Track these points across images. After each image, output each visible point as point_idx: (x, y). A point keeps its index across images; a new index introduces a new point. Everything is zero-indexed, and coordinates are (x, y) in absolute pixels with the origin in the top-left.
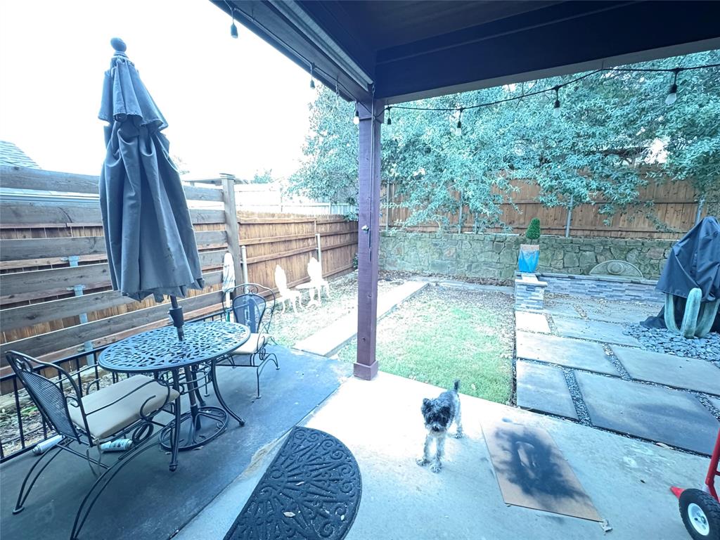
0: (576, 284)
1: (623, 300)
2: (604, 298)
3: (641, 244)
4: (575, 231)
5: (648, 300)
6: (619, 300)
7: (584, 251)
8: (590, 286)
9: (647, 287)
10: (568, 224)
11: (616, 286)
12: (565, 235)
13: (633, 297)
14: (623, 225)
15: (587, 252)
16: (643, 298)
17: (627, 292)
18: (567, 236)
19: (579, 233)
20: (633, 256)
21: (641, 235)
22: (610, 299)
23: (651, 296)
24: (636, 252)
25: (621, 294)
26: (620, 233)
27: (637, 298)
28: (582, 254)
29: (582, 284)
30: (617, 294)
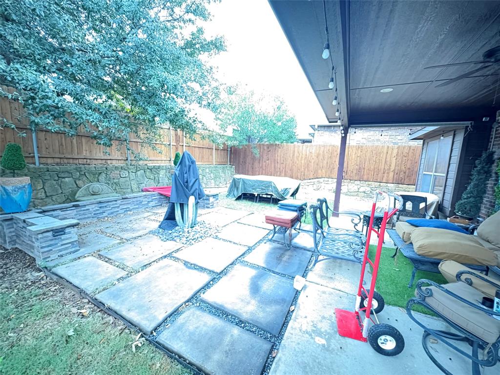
0: (81, 211)
1: (120, 214)
2: (107, 217)
3: (105, 169)
4: (45, 159)
5: (134, 209)
6: (117, 214)
7: (63, 178)
8: (94, 209)
9: (131, 200)
10: (36, 151)
11: (113, 205)
12: (34, 163)
13: (125, 210)
14: (86, 154)
15: (66, 179)
16: (131, 208)
17: (121, 207)
18: (37, 164)
19: (50, 161)
20: (102, 177)
21: (100, 162)
22: (111, 216)
23: (135, 205)
24: (104, 175)
25: (118, 210)
26: (85, 160)
27: (128, 209)
28: (61, 181)
29: (87, 210)
30: (115, 210)
